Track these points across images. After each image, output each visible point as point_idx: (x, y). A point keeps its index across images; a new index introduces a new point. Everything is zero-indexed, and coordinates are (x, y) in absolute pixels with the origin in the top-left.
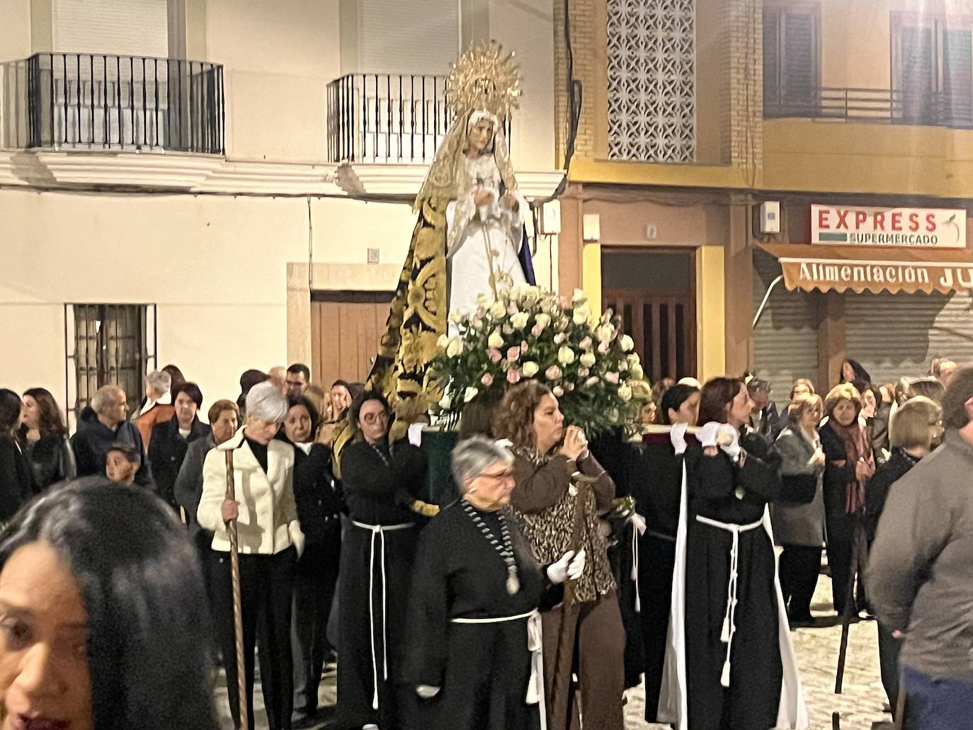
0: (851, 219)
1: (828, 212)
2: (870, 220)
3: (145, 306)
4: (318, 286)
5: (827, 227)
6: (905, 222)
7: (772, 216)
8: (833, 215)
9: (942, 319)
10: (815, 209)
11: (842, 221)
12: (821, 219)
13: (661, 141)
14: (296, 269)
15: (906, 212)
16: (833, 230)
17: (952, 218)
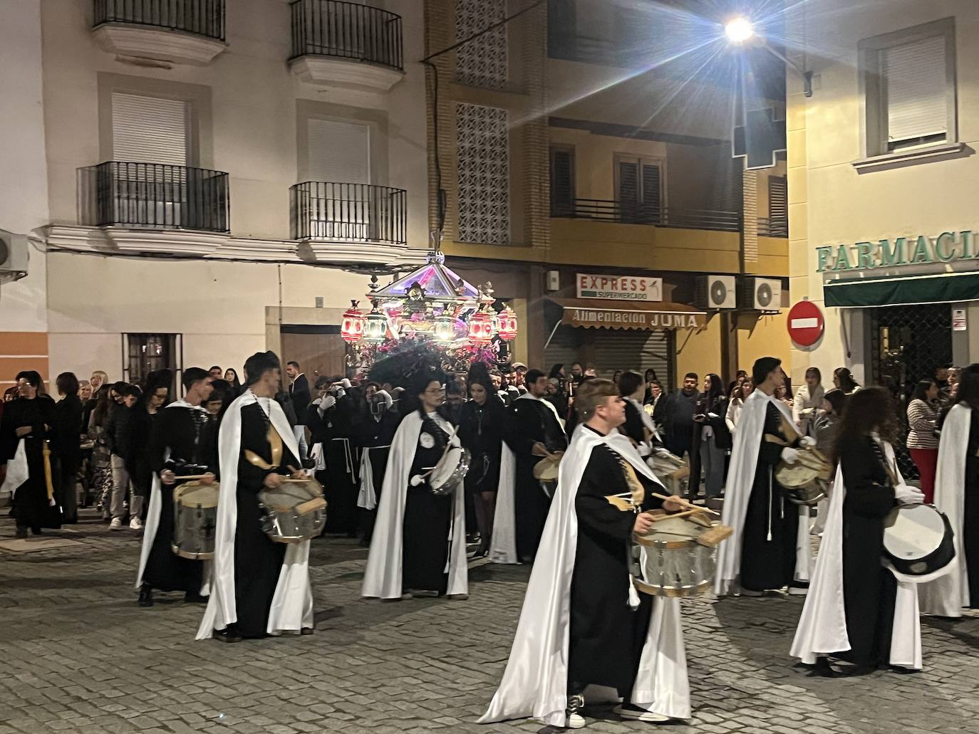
0: (599, 282)
1: (586, 278)
2: (609, 283)
3: (175, 335)
4: (285, 322)
5: (586, 287)
6: (629, 285)
7: (554, 280)
8: (589, 280)
9: (648, 346)
10: (579, 276)
11: (594, 285)
12: (583, 282)
13: (489, 231)
14: (271, 310)
15: (629, 278)
16: (588, 289)
17: (654, 283)
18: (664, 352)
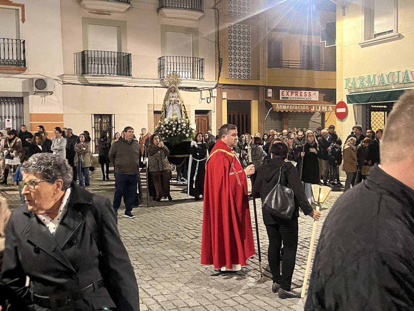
0: (290, 93)
1: (284, 92)
2: (295, 94)
3: (112, 115)
4: (155, 110)
5: (284, 95)
6: (303, 94)
7: (270, 93)
8: (285, 92)
9: (312, 118)
10: (281, 91)
11: (287, 94)
12: (282, 93)
13: (242, 74)
14: (150, 105)
15: (304, 92)
16: (285, 96)
17: (315, 93)
18: (320, 121)
